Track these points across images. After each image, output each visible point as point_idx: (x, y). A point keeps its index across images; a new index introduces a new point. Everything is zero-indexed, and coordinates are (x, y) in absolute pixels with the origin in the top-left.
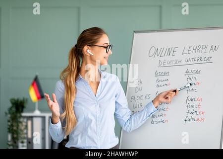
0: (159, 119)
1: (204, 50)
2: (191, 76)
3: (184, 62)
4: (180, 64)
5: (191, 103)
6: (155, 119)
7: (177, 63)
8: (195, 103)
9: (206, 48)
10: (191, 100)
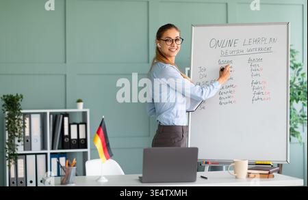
0: (227, 100)
1: (263, 42)
2: (253, 64)
3: (245, 52)
4: (242, 53)
5: (256, 86)
6: (223, 101)
7: (239, 53)
8: (260, 86)
9: (265, 40)
10: (256, 83)
